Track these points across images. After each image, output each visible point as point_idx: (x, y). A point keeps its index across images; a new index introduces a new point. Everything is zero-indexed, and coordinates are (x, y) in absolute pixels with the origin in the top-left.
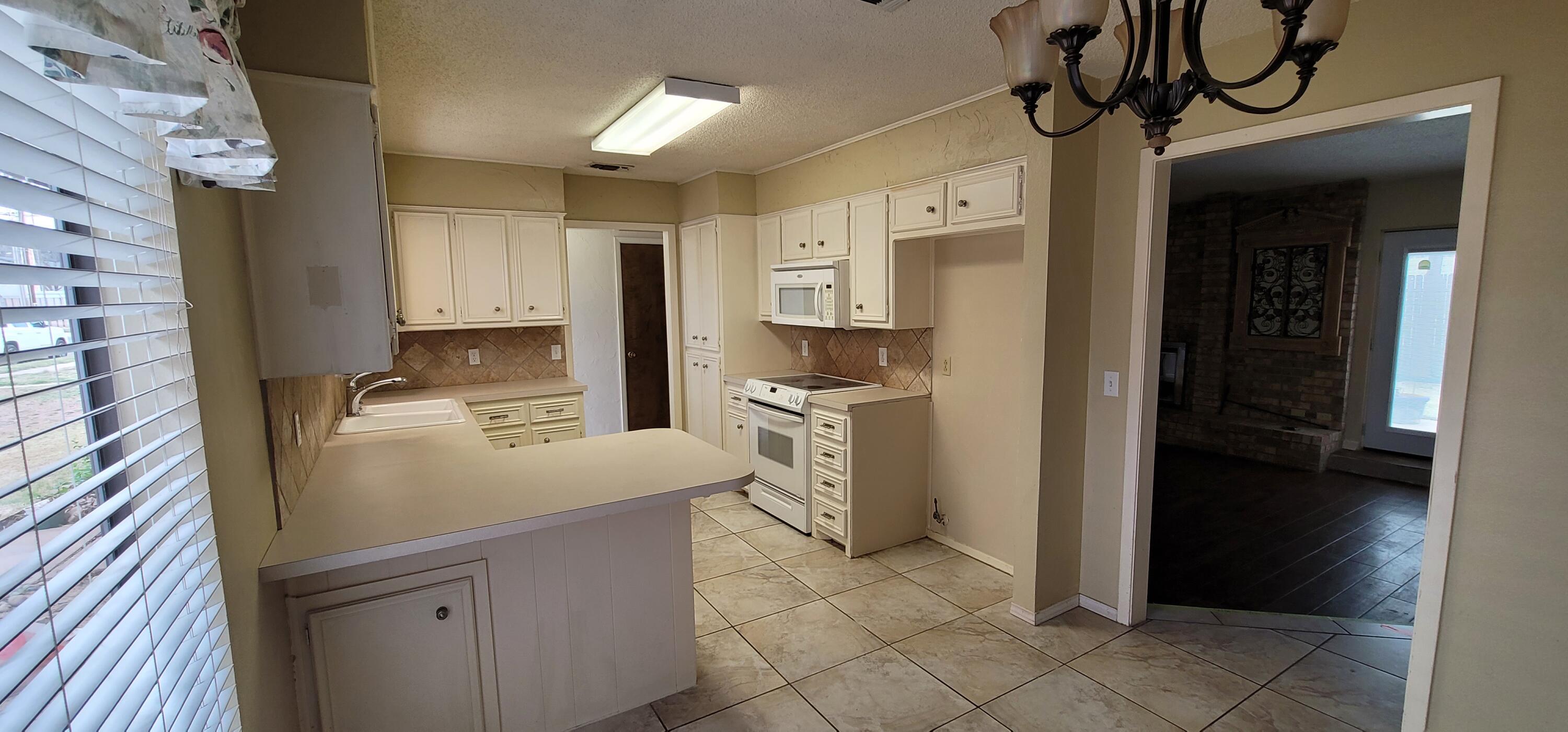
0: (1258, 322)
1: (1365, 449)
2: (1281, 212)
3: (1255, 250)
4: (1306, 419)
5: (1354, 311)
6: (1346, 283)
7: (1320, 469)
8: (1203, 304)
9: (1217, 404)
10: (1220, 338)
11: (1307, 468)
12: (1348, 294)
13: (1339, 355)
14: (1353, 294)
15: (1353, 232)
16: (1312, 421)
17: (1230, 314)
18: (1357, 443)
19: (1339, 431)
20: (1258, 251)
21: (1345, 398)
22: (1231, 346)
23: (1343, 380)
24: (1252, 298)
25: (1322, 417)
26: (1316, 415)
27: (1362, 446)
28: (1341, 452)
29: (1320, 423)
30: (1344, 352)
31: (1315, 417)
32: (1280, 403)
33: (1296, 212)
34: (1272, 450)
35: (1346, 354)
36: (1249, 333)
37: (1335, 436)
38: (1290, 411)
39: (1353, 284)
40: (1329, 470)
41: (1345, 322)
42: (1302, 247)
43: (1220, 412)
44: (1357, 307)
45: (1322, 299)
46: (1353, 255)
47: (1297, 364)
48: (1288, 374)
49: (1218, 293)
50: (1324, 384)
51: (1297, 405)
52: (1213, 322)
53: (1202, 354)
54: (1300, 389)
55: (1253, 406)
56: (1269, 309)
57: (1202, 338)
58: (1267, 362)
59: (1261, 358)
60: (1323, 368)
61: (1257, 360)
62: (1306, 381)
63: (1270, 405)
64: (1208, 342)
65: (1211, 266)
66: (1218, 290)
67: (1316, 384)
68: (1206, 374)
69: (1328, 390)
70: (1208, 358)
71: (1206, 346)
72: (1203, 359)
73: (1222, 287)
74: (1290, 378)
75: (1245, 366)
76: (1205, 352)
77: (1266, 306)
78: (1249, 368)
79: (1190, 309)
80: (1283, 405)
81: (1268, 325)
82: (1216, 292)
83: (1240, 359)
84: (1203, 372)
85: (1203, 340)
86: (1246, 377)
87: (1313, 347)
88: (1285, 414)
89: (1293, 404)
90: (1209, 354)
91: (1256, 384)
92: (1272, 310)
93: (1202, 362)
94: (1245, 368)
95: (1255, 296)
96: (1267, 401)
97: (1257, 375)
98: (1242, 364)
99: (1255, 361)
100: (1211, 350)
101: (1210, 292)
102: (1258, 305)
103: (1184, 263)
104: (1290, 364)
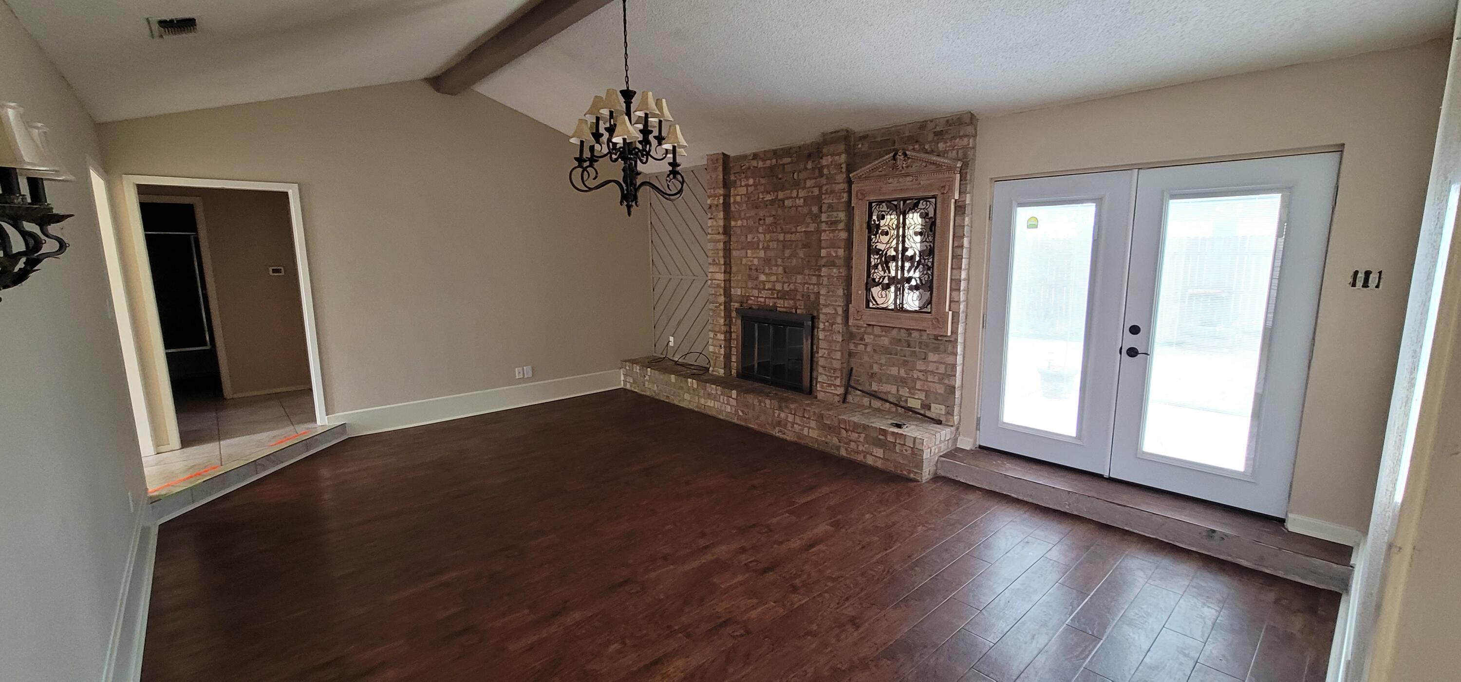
0: (876, 291)
1: (981, 447)
2: (892, 154)
3: (870, 204)
4: (922, 412)
5: (964, 280)
6: (956, 245)
7: (924, 479)
8: (823, 269)
9: (840, 391)
10: (840, 311)
11: (912, 476)
12: (958, 258)
13: (949, 334)
14: (962, 258)
15: (961, 180)
16: (928, 413)
17: (848, 281)
18: (971, 440)
19: (952, 426)
20: (873, 204)
21: (957, 386)
22: (851, 322)
23: (954, 366)
24: (869, 262)
25: (937, 410)
26: (930, 407)
27: (978, 444)
28: (954, 453)
29: (933, 416)
30: (955, 332)
31: (929, 409)
32: (898, 391)
33: (905, 155)
34: (879, 452)
35: (957, 333)
36: (868, 306)
37: (945, 433)
38: (906, 401)
39: (962, 247)
40: (937, 478)
41: (955, 293)
42: (916, 199)
43: (844, 400)
44: (968, 275)
45: (933, 263)
46: (960, 209)
47: (912, 344)
48: (905, 356)
49: (837, 256)
50: (937, 369)
51: (913, 394)
52: (833, 292)
53: (824, 330)
54: (916, 374)
55: (873, 393)
56: (885, 277)
57: (824, 311)
58: (886, 341)
59: (880, 336)
60: (936, 350)
61: (876, 339)
62: (920, 365)
63: (889, 392)
64: (829, 316)
65: (829, 223)
66: (836, 252)
67: (930, 368)
68: (829, 354)
69: (941, 376)
70: (830, 335)
71: (828, 321)
72: (826, 336)
73: (839, 248)
74: (907, 361)
75: (866, 345)
76: (826, 328)
77: (882, 273)
78: (869, 349)
79: (814, 275)
80: (900, 393)
81: (884, 296)
82: (834, 255)
83: (861, 336)
84: (826, 352)
85: (824, 314)
86: (866, 358)
87: (925, 324)
88: (902, 404)
89: (910, 393)
90: (831, 330)
91: (876, 368)
92: (887, 278)
93: (824, 340)
94: (866, 348)
95: (872, 260)
96: (886, 388)
97: (876, 357)
98: (863, 342)
99: (874, 340)
100: (832, 326)
101: (829, 255)
102: (874, 273)
103: (808, 220)
104: (905, 344)
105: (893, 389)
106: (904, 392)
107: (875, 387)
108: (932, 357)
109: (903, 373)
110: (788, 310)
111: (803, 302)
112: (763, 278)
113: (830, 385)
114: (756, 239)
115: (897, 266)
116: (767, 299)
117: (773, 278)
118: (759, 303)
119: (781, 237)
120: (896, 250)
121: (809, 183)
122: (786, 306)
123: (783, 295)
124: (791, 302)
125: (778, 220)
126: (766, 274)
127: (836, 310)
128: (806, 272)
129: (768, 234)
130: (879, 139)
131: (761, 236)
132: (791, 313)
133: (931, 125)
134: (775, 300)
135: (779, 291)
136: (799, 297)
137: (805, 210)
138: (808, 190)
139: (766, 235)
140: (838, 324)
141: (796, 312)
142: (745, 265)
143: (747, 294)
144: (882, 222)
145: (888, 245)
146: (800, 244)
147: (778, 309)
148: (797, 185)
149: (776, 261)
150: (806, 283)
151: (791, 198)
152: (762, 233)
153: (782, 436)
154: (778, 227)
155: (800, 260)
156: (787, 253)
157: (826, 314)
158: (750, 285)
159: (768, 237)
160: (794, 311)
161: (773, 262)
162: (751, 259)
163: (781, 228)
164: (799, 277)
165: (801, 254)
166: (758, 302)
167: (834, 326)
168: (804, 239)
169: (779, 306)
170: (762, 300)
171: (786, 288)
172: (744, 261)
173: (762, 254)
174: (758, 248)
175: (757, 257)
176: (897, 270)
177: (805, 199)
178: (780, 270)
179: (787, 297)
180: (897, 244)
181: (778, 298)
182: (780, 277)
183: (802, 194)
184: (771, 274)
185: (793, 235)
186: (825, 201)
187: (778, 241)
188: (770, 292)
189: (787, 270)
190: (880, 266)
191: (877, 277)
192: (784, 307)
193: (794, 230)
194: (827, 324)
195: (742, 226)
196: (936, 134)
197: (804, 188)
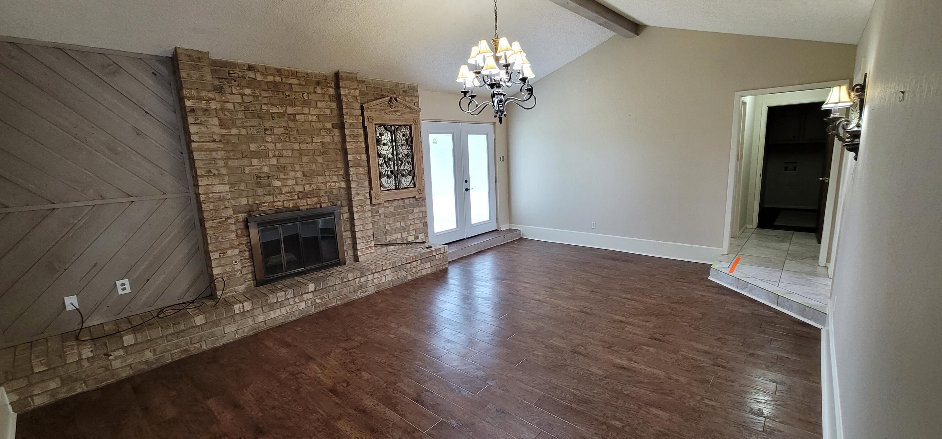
0: (384, 180)
2: (388, 98)
3: (375, 126)
4: (415, 241)
8: (351, 169)
16: (417, 241)
17: (370, 175)
19: (428, 242)
20: (377, 126)
24: (378, 163)
26: (418, 237)
29: (420, 241)
32: (401, 235)
33: (396, 100)
36: (381, 190)
38: (406, 239)
45: (412, 161)
47: (406, 207)
48: (403, 214)
49: (361, 159)
50: (419, 216)
51: (409, 234)
52: (361, 184)
53: (358, 212)
54: (410, 222)
55: (388, 243)
56: (388, 170)
57: (356, 199)
58: (391, 209)
59: (388, 207)
60: (417, 206)
61: (386, 209)
62: (411, 216)
63: (397, 238)
64: (360, 201)
65: (352, 136)
66: (361, 157)
67: (416, 217)
68: (364, 227)
69: (421, 219)
70: (363, 215)
71: (360, 205)
72: (360, 216)
73: (363, 154)
74: (404, 217)
75: (380, 215)
76: (360, 210)
77: (386, 168)
78: (382, 217)
79: (335, 175)
80: (403, 236)
81: (389, 182)
82: (359, 158)
83: (376, 210)
84: (361, 227)
85: (356, 201)
86: (381, 223)
87: (414, 193)
88: (405, 242)
89: (408, 234)
90: (363, 211)
91: (388, 227)
92: (389, 171)
93: (359, 219)
94: (380, 217)
95: (379, 161)
96: (395, 236)
97: (387, 220)
98: (378, 214)
99: (385, 210)
100: (363, 208)
101: (355, 159)
102: (382, 168)
103: (323, 133)
104: (402, 208)
105: (399, 235)
106: (405, 235)
107: (388, 239)
108: (416, 210)
109: (403, 224)
110: (312, 207)
111: (327, 197)
112: (277, 183)
113: (367, 249)
114: (262, 148)
115: (394, 164)
116: (285, 202)
117: (292, 182)
118: (276, 207)
119: (296, 146)
120: (392, 154)
121: (320, 104)
122: (309, 203)
123: (305, 195)
124: (315, 200)
125: (290, 131)
126: (281, 180)
127: (365, 196)
128: (327, 173)
129: (279, 143)
130: (372, 86)
131: (271, 146)
132: (317, 208)
133: (401, 86)
134: (295, 201)
135: (298, 193)
136: (322, 194)
137: (319, 125)
138: (320, 110)
139: (277, 144)
140: (368, 205)
141: (321, 206)
142: (249, 174)
143: (257, 202)
144: (383, 138)
145: (388, 152)
146: (317, 153)
147: (300, 208)
148: (307, 103)
149: (293, 167)
150: (328, 182)
151: (303, 114)
152: (271, 142)
153: (366, 294)
154: (292, 138)
155: (319, 165)
156: (305, 160)
157: (358, 201)
158: (260, 191)
159: (279, 146)
160: (318, 206)
161: (289, 168)
162: (259, 167)
163: (296, 139)
164: (320, 179)
165: (320, 159)
166: (274, 207)
167: (365, 208)
168: (321, 147)
169: (301, 205)
170: (280, 204)
171: (307, 188)
172: (247, 170)
173: (274, 162)
174: (267, 156)
175: (266, 165)
176: (394, 166)
177: (318, 116)
178: (299, 174)
179: (309, 196)
180: (393, 151)
181: (299, 198)
182: (299, 181)
183: (314, 111)
184: (288, 179)
185: (309, 145)
186: (348, 121)
187: (293, 150)
188: (289, 195)
189: (306, 174)
190: (384, 165)
191: (383, 171)
192: (308, 205)
193: (310, 140)
194: (359, 207)
195: (239, 135)
196: (404, 92)
197: (316, 107)
